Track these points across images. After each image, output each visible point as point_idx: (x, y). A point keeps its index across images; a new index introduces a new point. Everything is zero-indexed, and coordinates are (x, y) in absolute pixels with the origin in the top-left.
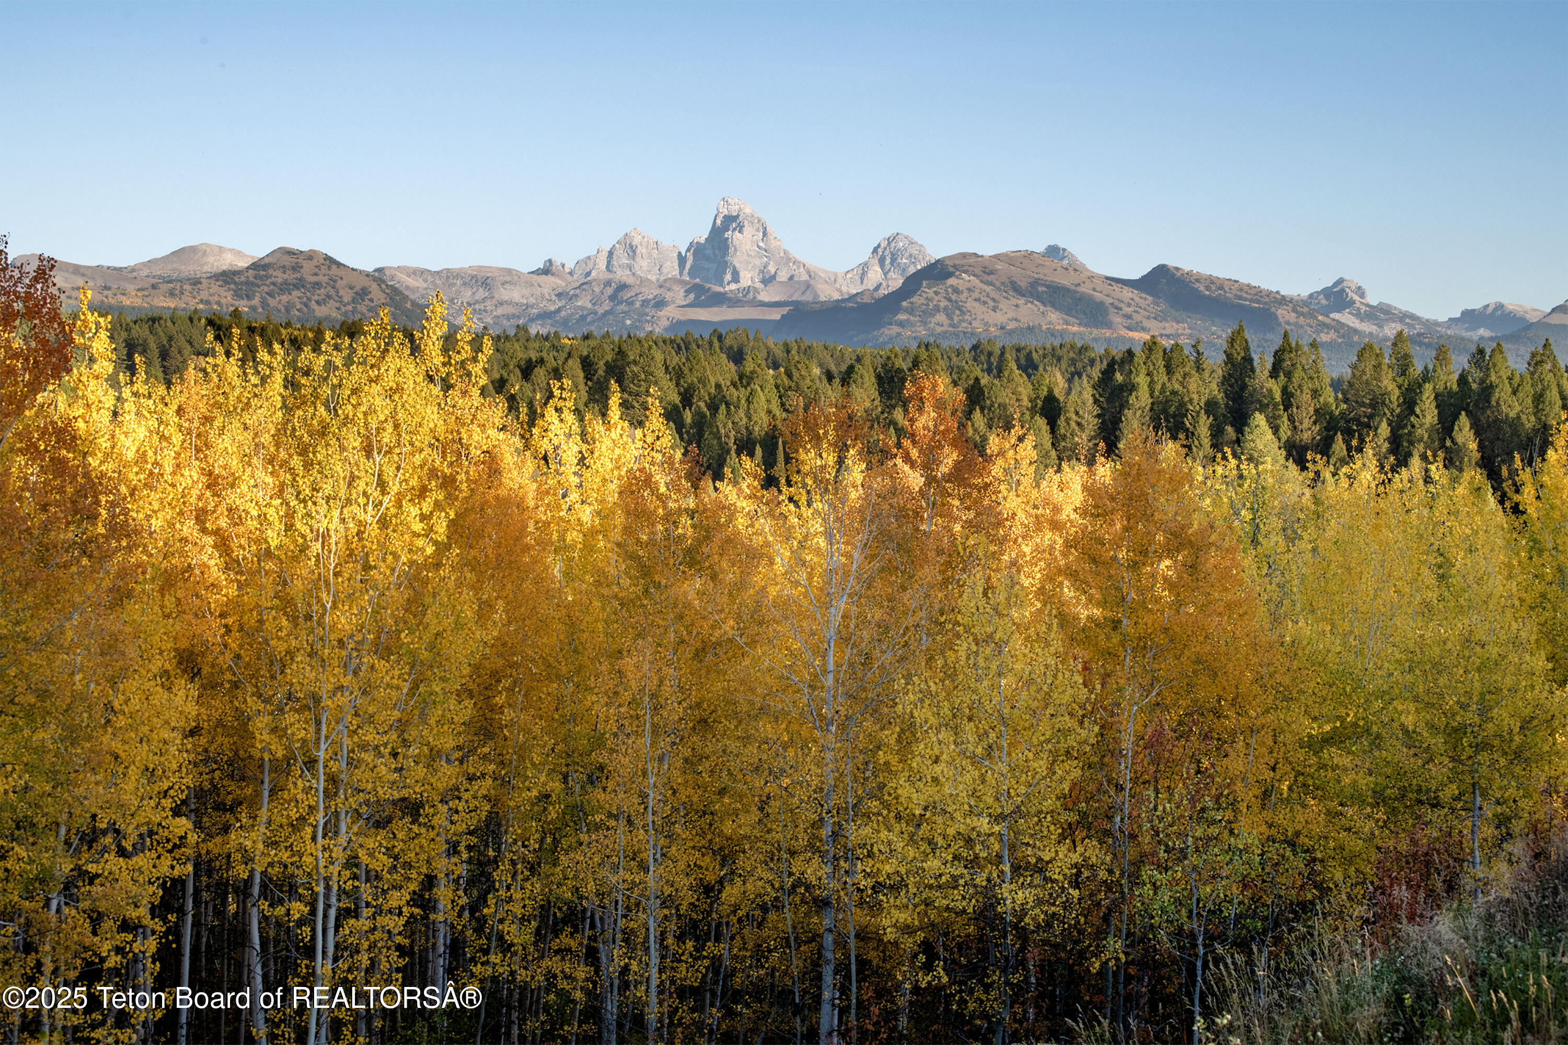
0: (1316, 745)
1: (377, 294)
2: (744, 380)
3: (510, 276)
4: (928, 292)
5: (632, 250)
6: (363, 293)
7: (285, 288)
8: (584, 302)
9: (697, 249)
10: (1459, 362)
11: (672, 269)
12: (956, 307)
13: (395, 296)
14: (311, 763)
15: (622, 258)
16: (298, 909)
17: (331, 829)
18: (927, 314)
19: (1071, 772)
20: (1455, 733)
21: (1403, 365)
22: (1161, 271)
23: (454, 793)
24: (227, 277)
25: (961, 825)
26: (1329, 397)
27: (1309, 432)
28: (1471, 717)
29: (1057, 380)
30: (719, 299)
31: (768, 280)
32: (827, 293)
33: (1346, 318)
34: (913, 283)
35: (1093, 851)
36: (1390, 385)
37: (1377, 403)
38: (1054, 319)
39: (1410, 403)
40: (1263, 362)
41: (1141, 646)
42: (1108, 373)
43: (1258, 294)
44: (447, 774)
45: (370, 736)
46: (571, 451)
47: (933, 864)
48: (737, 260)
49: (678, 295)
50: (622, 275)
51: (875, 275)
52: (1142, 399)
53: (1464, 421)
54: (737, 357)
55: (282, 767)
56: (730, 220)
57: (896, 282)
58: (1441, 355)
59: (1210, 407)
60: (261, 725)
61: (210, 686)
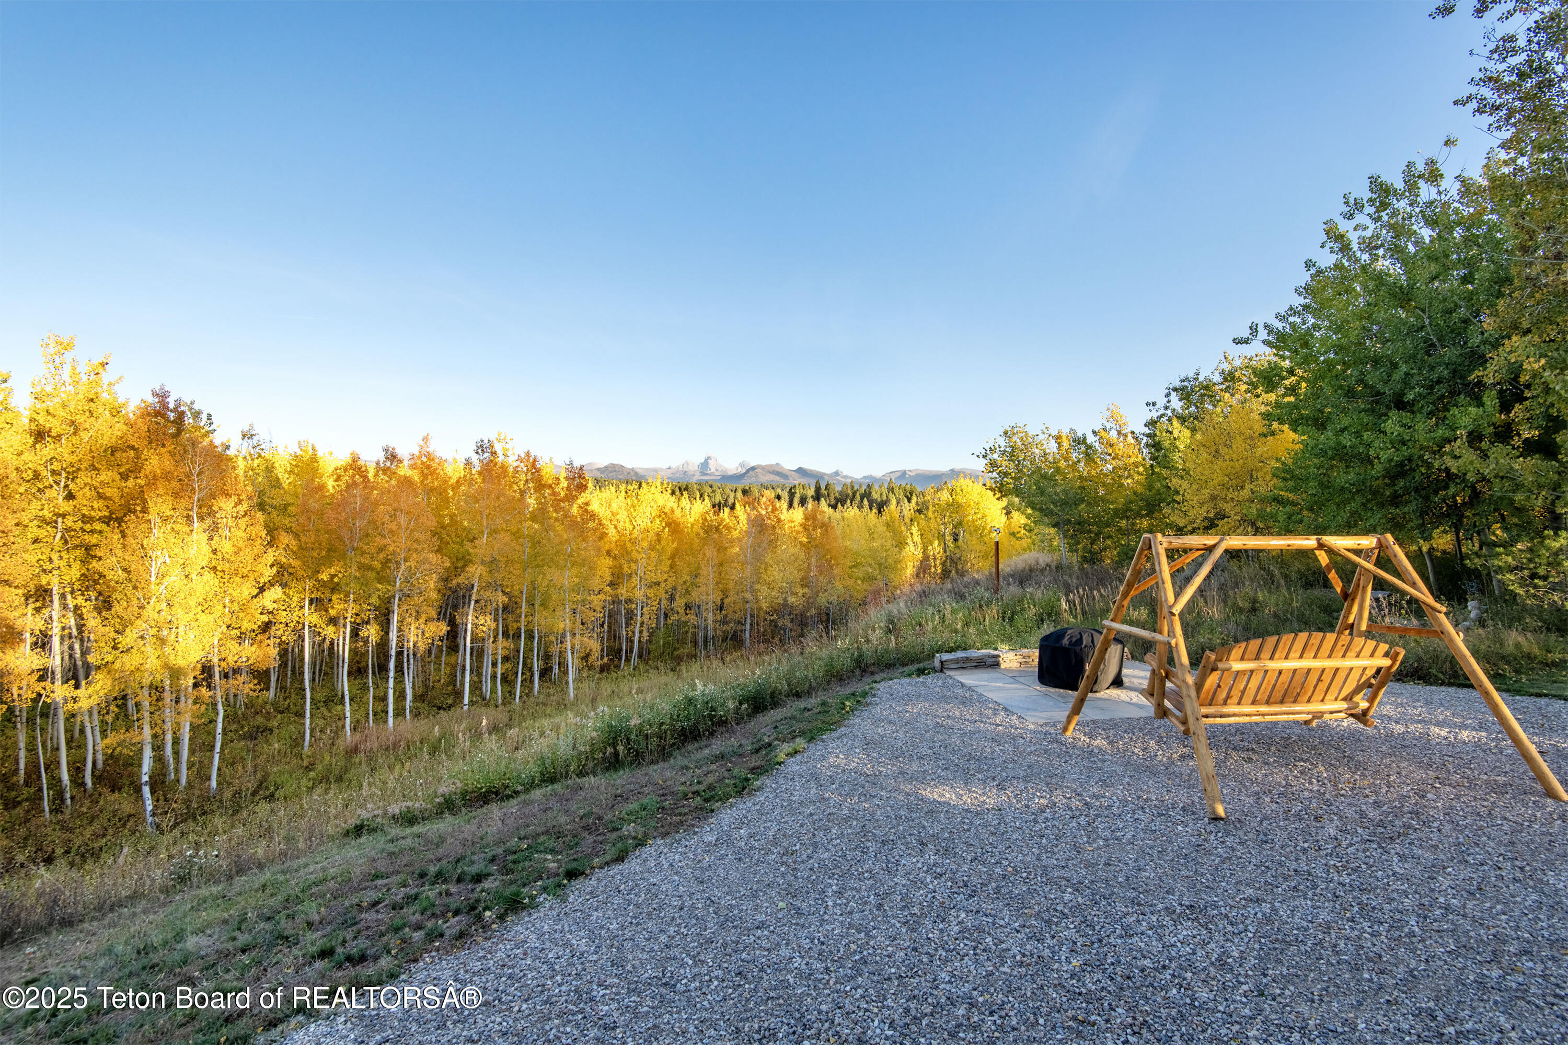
0: (851, 567)
1: (632, 473)
2: (714, 491)
3: (662, 469)
4: (751, 473)
5: (688, 464)
6: (629, 473)
7: (612, 472)
8: (677, 475)
9: (702, 464)
10: (864, 487)
11: (696, 468)
12: (757, 476)
13: (636, 474)
14: (636, 574)
15: (685, 466)
16: (634, 606)
17: (641, 588)
18: (751, 477)
19: (802, 573)
20: (880, 565)
21: (853, 487)
22: (800, 468)
23: (666, 580)
24: (599, 469)
25: (779, 585)
26: (837, 494)
27: (833, 502)
28: (883, 561)
29: (779, 491)
30: (707, 474)
31: (717, 470)
32: (730, 473)
33: (839, 478)
34: (748, 471)
35: (806, 590)
36: (850, 492)
37: (847, 496)
38: (777, 478)
39: (854, 496)
40: (823, 487)
41: (816, 546)
42: (791, 490)
43: (820, 473)
44: (666, 576)
45: (650, 568)
46: (688, 507)
47: (773, 593)
48: (710, 466)
49: (698, 474)
50: (685, 469)
51: (740, 469)
52: (797, 496)
53: (865, 500)
54: (711, 487)
55: (630, 576)
56: (709, 457)
57: (744, 471)
58: (861, 486)
59: (812, 497)
60: (625, 567)
61: (615, 558)
